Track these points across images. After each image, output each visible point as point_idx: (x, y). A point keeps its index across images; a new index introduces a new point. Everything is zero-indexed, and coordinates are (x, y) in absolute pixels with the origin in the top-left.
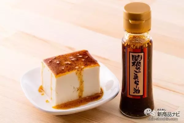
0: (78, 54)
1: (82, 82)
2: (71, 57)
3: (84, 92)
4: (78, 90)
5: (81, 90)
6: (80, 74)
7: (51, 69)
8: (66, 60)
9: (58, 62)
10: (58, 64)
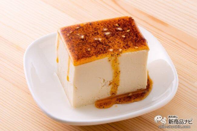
0: (117, 25)
1: (117, 73)
2: (105, 30)
3: (119, 88)
4: (110, 84)
5: (115, 84)
6: (115, 61)
7: (70, 49)
8: (95, 33)
9: (83, 37)
10: (81, 39)
